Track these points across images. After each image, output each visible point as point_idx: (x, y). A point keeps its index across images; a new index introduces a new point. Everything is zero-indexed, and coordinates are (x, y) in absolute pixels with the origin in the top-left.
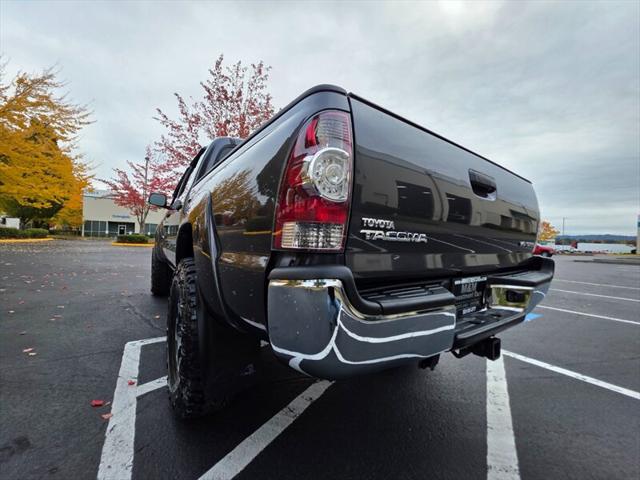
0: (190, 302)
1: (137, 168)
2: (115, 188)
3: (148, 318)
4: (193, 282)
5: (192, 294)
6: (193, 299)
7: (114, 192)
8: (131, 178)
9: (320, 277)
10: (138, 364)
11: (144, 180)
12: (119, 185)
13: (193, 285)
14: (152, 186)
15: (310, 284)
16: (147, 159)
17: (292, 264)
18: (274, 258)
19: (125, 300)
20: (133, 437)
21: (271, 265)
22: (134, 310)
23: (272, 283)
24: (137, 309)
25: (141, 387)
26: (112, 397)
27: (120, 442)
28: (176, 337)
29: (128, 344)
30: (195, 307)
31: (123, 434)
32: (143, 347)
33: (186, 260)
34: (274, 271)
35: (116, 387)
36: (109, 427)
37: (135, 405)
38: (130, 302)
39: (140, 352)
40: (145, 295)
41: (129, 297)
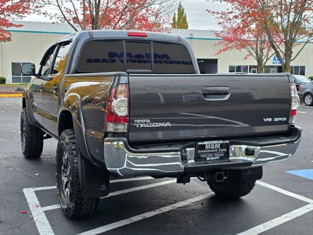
0: (73, 154)
3: (30, 175)
4: (74, 143)
5: (73, 150)
6: (74, 152)
9: (118, 141)
10: (37, 199)
13: (74, 145)
15: (115, 143)
17: (112, 137)
18: (106, 134)
19: (3, 162)
20: (48, 222)
21: (105, 137)
22: (15, 170)
23: (105, 143)
24: (17, 169)
25: (43, 208)
26: (30, 211)
27: (42, 224)
28: (63, 178)
29: (25, 190)
30: (75, 156)
31: (44, 222)
32: (36, 192)
33: (67, 131)
34: (106, 139)
35: (29, 207)
36: (35, 219)
37: (44, 214)
38: (9, 163)
39: (34, 194)
40: (18, 158)
41: (5, 159)
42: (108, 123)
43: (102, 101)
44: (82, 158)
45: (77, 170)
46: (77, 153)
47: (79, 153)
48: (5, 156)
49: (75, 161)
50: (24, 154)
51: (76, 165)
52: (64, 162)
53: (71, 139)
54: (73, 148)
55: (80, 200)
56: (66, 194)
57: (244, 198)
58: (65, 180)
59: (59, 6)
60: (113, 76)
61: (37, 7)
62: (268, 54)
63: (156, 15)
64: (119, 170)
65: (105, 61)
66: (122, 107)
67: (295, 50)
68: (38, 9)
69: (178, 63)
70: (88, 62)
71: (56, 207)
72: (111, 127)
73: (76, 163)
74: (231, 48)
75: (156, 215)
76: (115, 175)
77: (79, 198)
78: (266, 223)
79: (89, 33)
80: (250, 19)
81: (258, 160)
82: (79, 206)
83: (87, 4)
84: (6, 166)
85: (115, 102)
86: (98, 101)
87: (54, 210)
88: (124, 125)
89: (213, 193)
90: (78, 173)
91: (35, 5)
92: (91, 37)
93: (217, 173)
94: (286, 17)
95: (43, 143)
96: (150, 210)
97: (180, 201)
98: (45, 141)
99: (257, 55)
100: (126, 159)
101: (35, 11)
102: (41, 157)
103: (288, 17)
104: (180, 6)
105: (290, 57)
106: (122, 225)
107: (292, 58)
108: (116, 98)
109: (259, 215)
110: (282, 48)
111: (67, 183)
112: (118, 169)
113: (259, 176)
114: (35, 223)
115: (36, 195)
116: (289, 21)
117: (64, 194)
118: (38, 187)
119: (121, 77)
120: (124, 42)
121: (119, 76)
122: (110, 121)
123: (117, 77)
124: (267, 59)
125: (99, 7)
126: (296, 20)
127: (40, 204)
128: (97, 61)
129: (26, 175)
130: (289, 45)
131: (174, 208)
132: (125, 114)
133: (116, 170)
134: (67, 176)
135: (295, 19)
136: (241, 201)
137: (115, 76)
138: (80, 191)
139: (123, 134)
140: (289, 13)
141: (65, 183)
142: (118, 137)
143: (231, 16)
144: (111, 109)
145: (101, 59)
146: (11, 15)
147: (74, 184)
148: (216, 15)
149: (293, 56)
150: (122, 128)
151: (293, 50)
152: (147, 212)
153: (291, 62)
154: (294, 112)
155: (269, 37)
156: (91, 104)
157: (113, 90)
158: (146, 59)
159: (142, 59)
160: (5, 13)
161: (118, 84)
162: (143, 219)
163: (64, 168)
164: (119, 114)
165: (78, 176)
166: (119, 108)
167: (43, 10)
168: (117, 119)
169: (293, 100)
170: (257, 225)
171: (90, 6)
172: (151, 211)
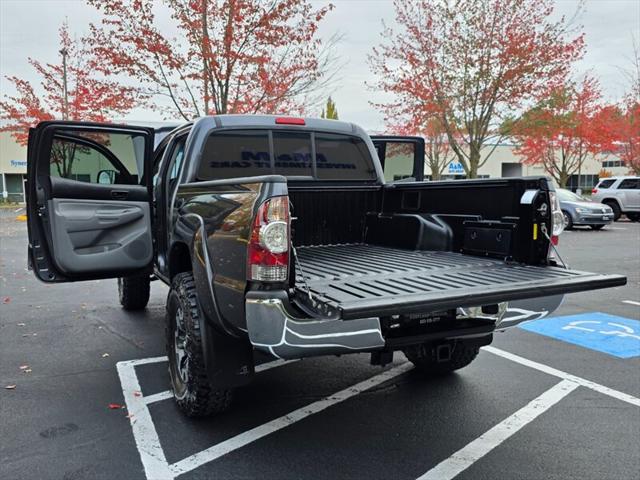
0: (192, 314)
1: (48, 70)
2: (14, 114)
3: (129, 338)
4: (194, 297)
5: (193, 307)
6: (195, 311)
7: (14, 122)
8: (40, 93)
9: (271, 297)
10: (137, 381)
11: (62, 94)
12: (20, 107)
13: (193, 300)
14: (76, 104)
15: (267, 302)
16: (64, 52)
17: (259, 290)
18: (250, 285)
19: (91, 316)
20: (153, 426)
21: (248, 289)
22: (107, 328)
23: (248, 301)
24: (111, 328)
25: (147, 398)
26: (125, 404)
27: (144, 429)
28: (177, 351)
29: (119, 365)
30: (196, 318)
31: (145, 425)
32: (136, 367)
33: (183, 275)
34: (249, 293)
35: (124, 397)
36: (132, 421)
37: (147, 409)
38: (99, 319)
39: (134, 371)
40: (114, 309)
41: (94, 311)
42: (253, 266)
43: (239, 226)
44: (209, 322)
45: (200, 341)
46: (200, 314)
47: (202, 314)
48: (94, 307)
49: (196, 327)
50: (122, 303)
51: (197, 334)
52: (178, 324)
53: (188, 289)
54: (193, 304)
55: (206, 391)
56: (182, 377)
57: (461, 372)
58: (181, 354)
59: (172, 96)
60: (259, 182)
61: (142, 97)
62: (445, 158)
63: (301, 110)
64: (273, 348)
65: (236, 165)
66: (278, 237)
67: (483, 153)
68: (143, 101)
69: (337, 166)
70: (213, 166)
71: (166, 395)
72: (258, 273)
73: (198, 329)
74: (398, 152)
75: (328, 408)
76: (266, 356)
77: (203, 387)
78: (509, 419)
79: (215, 118)
80: (424, 113)
81: (504, 320)
82: (205, 400)
83: (210, 94)
84: (96, 322)
85: (264, 230)
86: (232, 227)
87: (163, 401)
88: (280, 267)
89: (410, 363)
90: (200, 347)
91: (139, 95)
92: (219, 125)
93: (440, 347)
94: (470, 110)
95: (149, 287)
96: (318, 398)
97: (362, 380)
98: (152, 283)
99: (431, 161)
100: (285, 328)
101: (140, 104)
102: (148, 306)
103: (474, 110)
104: (330, 99)
105: (478, 162)
106: (275, 429)
107: (480, 164)
108: (266, 221)
109: (492, 402)
110: (467, 151)
111: (184, 359)
112: (270, 347)
113: (488, 341)
114: (131, 427)
115: (137, 373)
116: (474, 115)
117: (179, 377)
118: (140, 358)
119: (275, 184)
120: (270, 133)
121: (272, 182)
122: (258, 263)
123: (268, 185)
124: (445, 166)
125: (226, 97)
126: (484, 115)
127: (142, 390)
128: (226, 164)
129: (124, 338)
130: (475, 148)
131: (355, 394)
132: (282, 250)
133: (268, 348)
134: (183, 348)
135: (483, 112)
136: (456, 377)
137: (264, 182)
138: (205, 377)
139: (279, 286)
140: (475, 105)
141: (180, 359)
142: (270, 290)
143: (399, 109)
144: (258, 241)
145: (230, 161)
146: (110, 112)
147: (196, 364)
148: (380, 108)
149: (481, 161)
150: (277, 274)
151: (481, 153)
152: (314, 401)
153: (479, 170)
154: (555, 239)
155: (450, 137)
156: (220, 231)
157: (262, 209)
158: (294, 162)
159: (289, 162)
160: (102, 109)
161: (270, 198)
162: (308, 417)
163: (179, 335)
164: (273, 250)
165: (201, 352)
166: (272, 239)
167: (150, 102)
168: (269, 259)
169: (555, 220)
170: (494, 424)
171: (214, 96)
172: (320, 400)
